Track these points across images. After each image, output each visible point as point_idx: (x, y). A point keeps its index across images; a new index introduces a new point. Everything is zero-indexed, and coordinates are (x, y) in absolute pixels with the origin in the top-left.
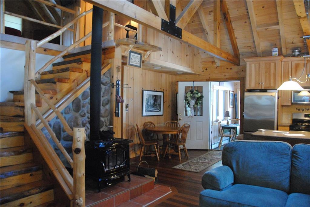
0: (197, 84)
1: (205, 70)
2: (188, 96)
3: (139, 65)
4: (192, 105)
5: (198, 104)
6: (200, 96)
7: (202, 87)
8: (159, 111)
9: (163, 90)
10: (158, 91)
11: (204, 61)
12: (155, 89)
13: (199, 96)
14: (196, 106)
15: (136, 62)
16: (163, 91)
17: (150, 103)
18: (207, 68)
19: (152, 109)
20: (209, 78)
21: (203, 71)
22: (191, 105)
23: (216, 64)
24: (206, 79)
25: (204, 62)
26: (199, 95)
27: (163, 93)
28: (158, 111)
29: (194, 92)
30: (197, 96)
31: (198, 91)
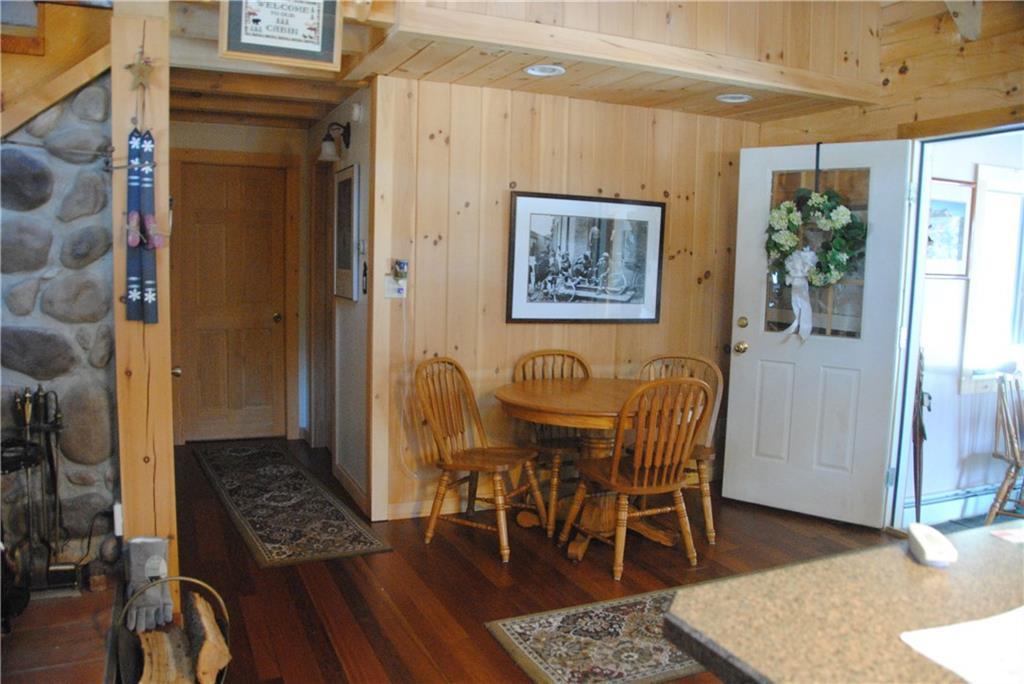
0: (838, 156)
1: (893, 75)
2: (777, 227)
3: (317, 48)
4: (800, 274)
5: (828, 270)
6: (848, 227)
7: (864, 173)
8: (629, 301)
9: (666, 194)
10: (622, 197)
11: (892, 24)
12: (600, 191)
13: (838, 226)
14: (818, 280)
15: (293, 31)
16: (660, 198)
17: (559, 260)
18: (909, 64)
19: (577, 288)
20: (916, 118)
21: (886, 82)
22: (792, 273)
23: (955, 29)
24: (900, 127)
25: (892, 30)
26: (842, 216)
27: (658, 210)
28: (625, 298)
29: (810, 203)
30: (824, 224)
31: (835, 199)
